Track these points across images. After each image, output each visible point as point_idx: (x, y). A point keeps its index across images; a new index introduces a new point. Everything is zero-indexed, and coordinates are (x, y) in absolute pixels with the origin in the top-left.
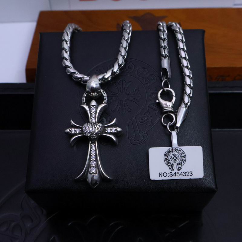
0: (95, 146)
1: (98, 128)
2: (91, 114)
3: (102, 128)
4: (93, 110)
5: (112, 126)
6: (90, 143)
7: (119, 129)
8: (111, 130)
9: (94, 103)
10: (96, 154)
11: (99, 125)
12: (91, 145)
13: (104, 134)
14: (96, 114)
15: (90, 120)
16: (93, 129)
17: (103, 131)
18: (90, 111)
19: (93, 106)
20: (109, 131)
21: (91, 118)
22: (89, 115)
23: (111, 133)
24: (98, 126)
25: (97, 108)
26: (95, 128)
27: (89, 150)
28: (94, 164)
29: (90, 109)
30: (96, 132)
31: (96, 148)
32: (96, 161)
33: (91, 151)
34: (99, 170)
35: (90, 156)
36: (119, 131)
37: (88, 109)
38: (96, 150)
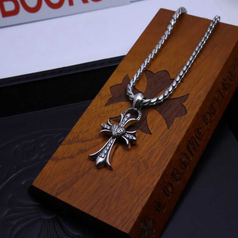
0: (113, 141)
1: (121, 130)
2: (123, 120)
3: (124, 132)
4: (126, 120)
5: (131, 134)
6: (111, 138)
7: (134, 138)
8: (129, 136)
9: (129, 115)
10: (111, 146)
11: (123, 129)
12: (111, 140)
13: (123, 137)
14: (126, 122)
15: (120, 124)
17: (123, 134)
18: (123, 119)
19: (127, 116)
20: (127, 136)
21: (121, 123)
22: (121, 121)
23: (128, 138)
24: (121, 129)
25: (128, 119)
26: (119, 129)
27: (108, 142)
28: (105, 152)
29: (124, 117)
30: (119, 132)
31: (113, 142)
32: (108, 150)
33: (108, 143)
34: (106, 157)
35: (106, 146)
36: (134, 139)
37: (122, 117)
38: (112, 144)
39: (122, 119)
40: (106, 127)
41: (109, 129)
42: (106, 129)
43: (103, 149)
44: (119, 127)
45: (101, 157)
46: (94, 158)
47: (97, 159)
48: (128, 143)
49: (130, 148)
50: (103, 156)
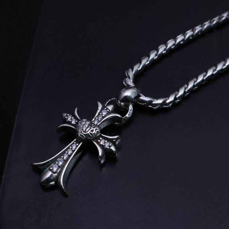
0: (77, 146)
1: (92, 131)
2: (99, 114)
3: (97, 134)
4: (104, 113)
6: (75, 140)
7: (113, 148)
8: (105, 143)
9: (110, 108)
11: (96, 129)
12: (73, 143)
13: (94, 142)
14: (103, 117)
15: (93, 120)
16: (88, 127)
17: (97, 138)
18: (101, 112)
19: (107, 109)
20: (102, 143)
21: (95, 119)
22: (97, 115)
24: (94, 129)
25: (109, 113)
26: (90, 128)
28: (61, 163)
29: (102, 109)
30: (88, 133)
31: (76, 149)
32: (65, 161)
33: (69, 148)
34: (61, 172)
35: (64, 152)
36: (112, 150)
37: (100, 108)
38: (73, 151)
39: (99, 111)
40: (69, 119)
41: (73, 125)
42: (70, 123)
43: (57, 158)
44: (90, 125)
45: (51, 170)
46: (40, 171)
47: (46, 173)
48: (100, 154)
49: (104, 163)
50: (55, 169)
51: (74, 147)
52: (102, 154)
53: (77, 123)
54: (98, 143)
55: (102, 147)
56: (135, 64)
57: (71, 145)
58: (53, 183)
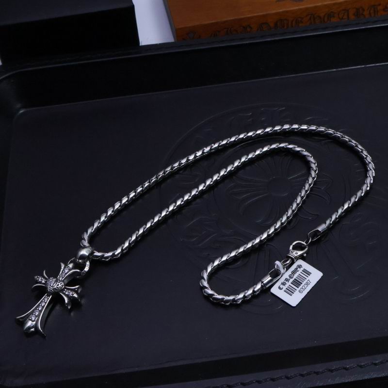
0: (48, 299)
2: (62, 272)
3: (62, 287)
4: (66, 271)
5: (72, 290)
6: (46, 294)
7: (75, 295)
8: (69, 292)
9: (71, 266)
10: (44, 306)
11: (61, 284)
12: (45, 297)
13: (61, 293)
14: (66, 274)
15: (59, 277)
16: (54, 284)
17: (62, 290)
18: (64, 270)
19: (68, 267)
20: (66, 293)
22: (61, 273)
24: (59, 284)
25: (70, 270)
26: (57, 283)
28: (37, 313)
29: (65, 268)
30: (55, 287)
31: (47, 301)
32: (41, 311)
33: (42, 301)
34: (38, 320)
35: (39, 305)
36: (74, 297)
37: (63, 267)
38: (46, 303)
39: (62, 270)
40: (40, 280)
41: (43, 284)
42: (40, 283)
43: (34, 310)
44: (56, 281)
45: (30, 320)
46: (22, 323)
47: (26, 323)
48: (66, 302)
49: (71, 308)
50: (33, 319)
51: (46, 300)
52: (68, 301)
53: (46, 282)
54: (64, 294)
55: (67, 296)
56: (89, 227)
57: (43, 299)
58: (33, 330)
